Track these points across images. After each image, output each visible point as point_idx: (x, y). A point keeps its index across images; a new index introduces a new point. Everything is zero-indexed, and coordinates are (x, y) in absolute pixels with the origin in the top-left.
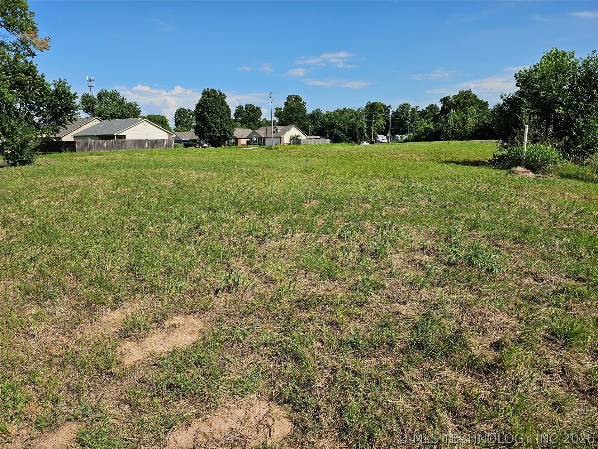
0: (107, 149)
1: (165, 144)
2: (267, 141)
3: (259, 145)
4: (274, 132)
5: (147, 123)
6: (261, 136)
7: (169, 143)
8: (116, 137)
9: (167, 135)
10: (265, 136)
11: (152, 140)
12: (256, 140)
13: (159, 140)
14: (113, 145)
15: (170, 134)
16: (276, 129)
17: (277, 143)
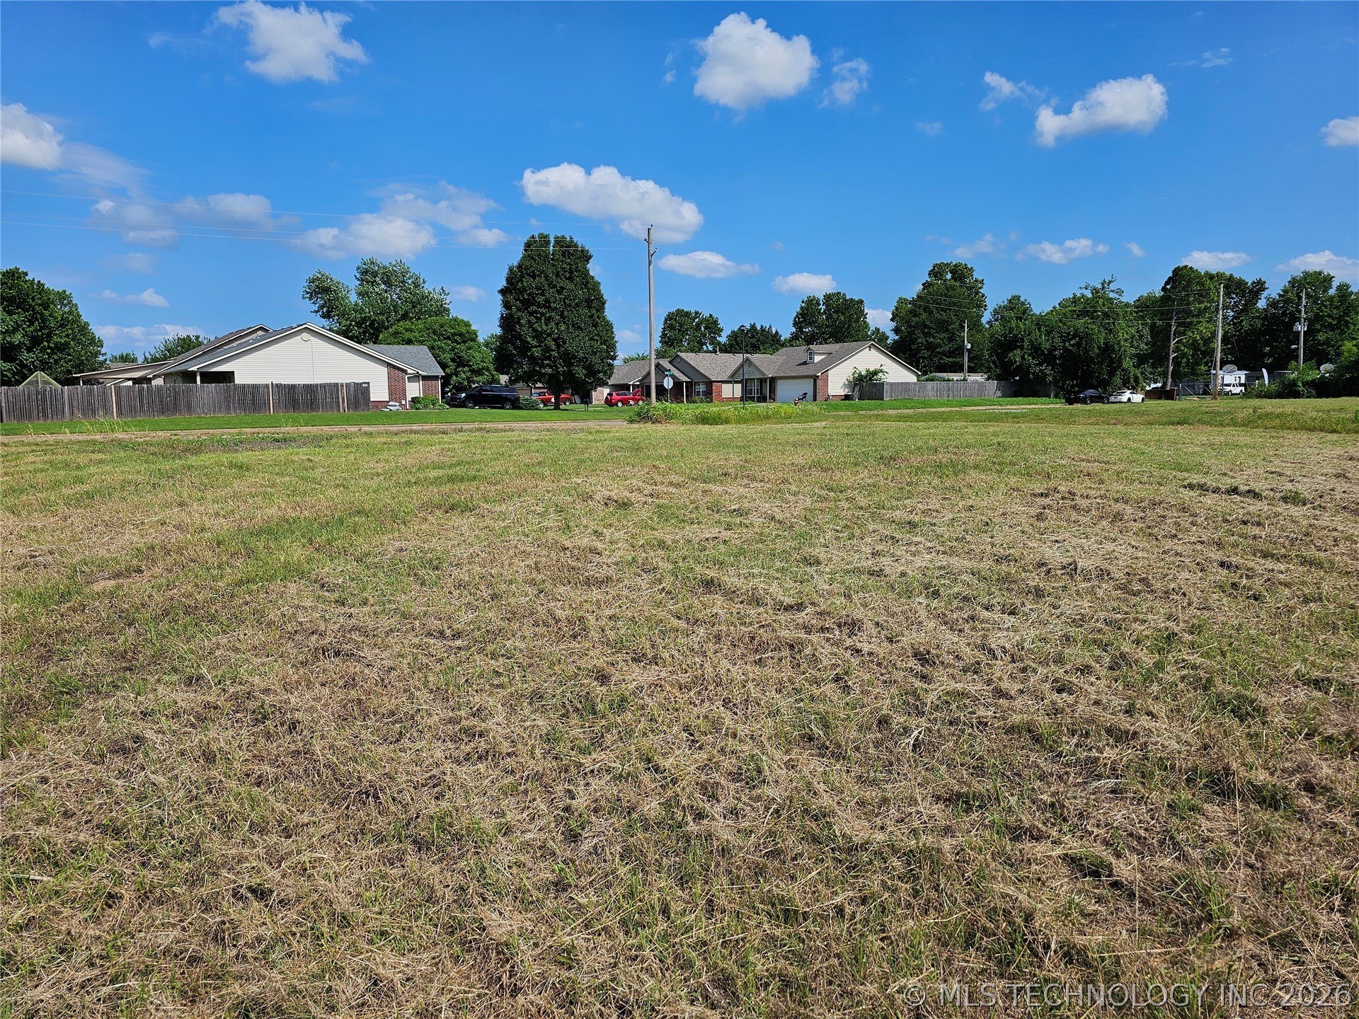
0: (120, 413)
1: (343, 398)
2: (781, 387)
3: (762, 399)
4: (805, 363)
5: (312, 338)
6: (765, 375)
7: (359, 394)
8: (198, 378)
9: (385, 370)
10: (775, 375)
11: (293, 387)
12: (755, 387)
13: (323, 386)
14: (141, 401)
15: (395, 367)
16: (811, 354)
17: (806, 394)
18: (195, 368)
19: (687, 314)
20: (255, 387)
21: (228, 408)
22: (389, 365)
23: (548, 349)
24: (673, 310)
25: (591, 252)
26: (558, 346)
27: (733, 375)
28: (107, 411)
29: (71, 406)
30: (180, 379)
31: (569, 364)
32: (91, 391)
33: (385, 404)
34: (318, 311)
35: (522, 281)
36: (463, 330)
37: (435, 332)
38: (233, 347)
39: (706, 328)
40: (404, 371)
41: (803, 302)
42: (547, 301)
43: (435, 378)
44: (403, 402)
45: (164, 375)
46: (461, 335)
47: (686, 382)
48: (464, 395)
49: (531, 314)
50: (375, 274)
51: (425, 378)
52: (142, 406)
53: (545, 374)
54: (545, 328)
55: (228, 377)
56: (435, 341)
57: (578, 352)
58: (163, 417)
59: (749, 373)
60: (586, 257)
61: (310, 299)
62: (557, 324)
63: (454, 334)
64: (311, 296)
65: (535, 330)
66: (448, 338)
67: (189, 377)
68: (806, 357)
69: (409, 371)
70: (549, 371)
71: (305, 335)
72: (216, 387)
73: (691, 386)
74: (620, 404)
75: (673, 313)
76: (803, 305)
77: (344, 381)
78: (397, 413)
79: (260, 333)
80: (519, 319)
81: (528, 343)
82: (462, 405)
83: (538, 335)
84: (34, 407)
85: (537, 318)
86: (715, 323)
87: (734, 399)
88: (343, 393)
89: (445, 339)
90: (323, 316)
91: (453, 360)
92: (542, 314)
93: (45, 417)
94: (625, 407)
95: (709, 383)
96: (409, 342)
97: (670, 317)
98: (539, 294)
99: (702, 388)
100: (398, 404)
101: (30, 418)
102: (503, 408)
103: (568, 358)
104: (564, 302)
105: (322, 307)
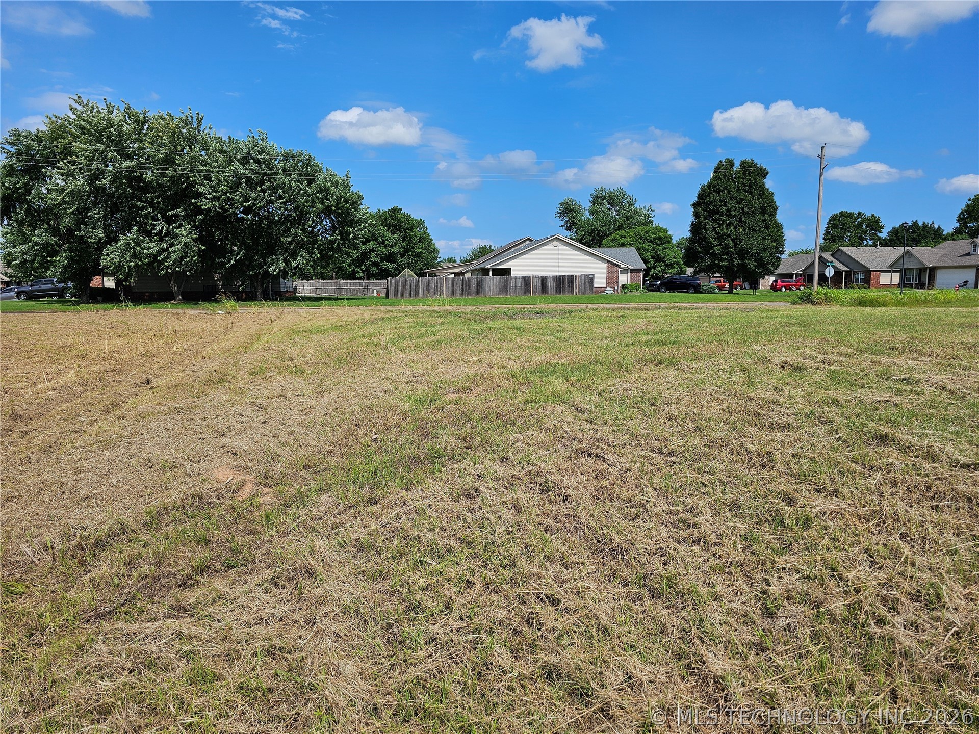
0: (448, 294)
1: (576, 285)
2: (940, 276)
3: (921, 286)
4: (968, 254)
5: (560, 245)
6: (924, 264)
7: (587, 282)
8: (491, 272)
9: (604, 266)
10: (935, 265)
11: (546, 278)
12: (915, 275)
13: (564, 277)
14: (459, 287)
15: (612, 263)
16: (975, 246)
17: (967, 282)
18: (489, 266)
19: (850, 215)
20: (523, 278)
21: (506, 292)
22: (608, 262)
23: (727, 247)
24: (837, 212)
25: (768, 169)
26: (735, 244)
27: (891, 266)
28: (441, 292)
29: (423, 290)
30: (480, 273)
31: (742, 257)
32: (433, 280)
33: (603, 289)
34: (564, 226)
35: (709, 196)
36: (662, 235)
37: (641, 237)
38: (511, 252)
39: (867, 226)
40: (618, 266)
41: (969, 200)
42: (729, 210)
43: (639, 270)
44: (616, 288)
45: (472, 270)
46: (660, 239)
47: (846, 271)
48: (659, 283)
49: (715, 221)
50: (603, 198)
51: (632, 271)
52: (459, 290)
53: (722, 266)
54: (726, 231)
55: (507, 271)
56: (641, 244)
57: (751, 249)
58: (470, 297)
59: (908, 264)
60: (764, 173)
61: (560, 217)
62: (736, 228)
63: (655, 239)
64: (561, 215)
65: (718, 233)
66: (651, 241)
67: (485, 271)
68: (970, 249)
69: (622, 266)
70: (726, 263)
71: (555, 243)
72: (500, 278)
73: (850, 275)
74: (783, 289)
75: (837, 215)
76: (970, 203)
77: (578, 273)
78: (611, 296)
79: (528, 242)
80: (705, 225)
81: (711, 243)
82: (658, 290)
83: (720, 237)
84: (405, 290)
85: (719, 224)
86: (877, 221)
87: (891, 286)
88: (576, 282)
89: (648, 242)
90: (567, 229)
91: (653, 257)
92: (724, 221)
93: (410, 296)
94: (788, 292)
95: (868, 272)
96: (623, 245)
97: (834, 218)
98: (722, 205)
99: (860, 276)
100: (612, 289)
101: (402, 297)
102: (687, 292)
103: (742, 253)
104: (743, 210)
105: (567, 222)
